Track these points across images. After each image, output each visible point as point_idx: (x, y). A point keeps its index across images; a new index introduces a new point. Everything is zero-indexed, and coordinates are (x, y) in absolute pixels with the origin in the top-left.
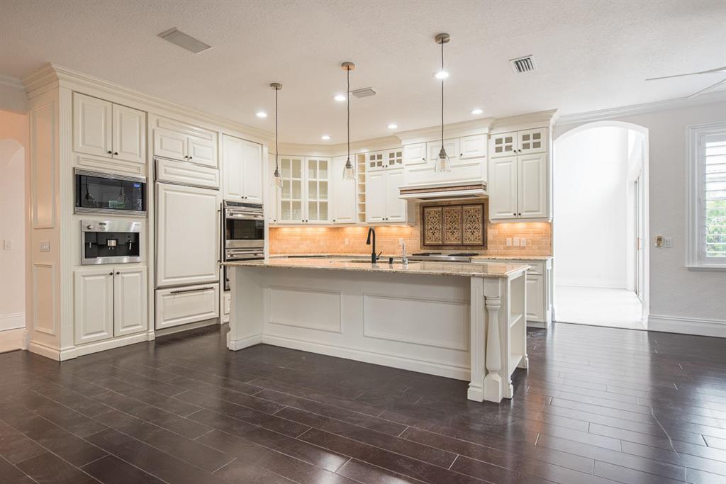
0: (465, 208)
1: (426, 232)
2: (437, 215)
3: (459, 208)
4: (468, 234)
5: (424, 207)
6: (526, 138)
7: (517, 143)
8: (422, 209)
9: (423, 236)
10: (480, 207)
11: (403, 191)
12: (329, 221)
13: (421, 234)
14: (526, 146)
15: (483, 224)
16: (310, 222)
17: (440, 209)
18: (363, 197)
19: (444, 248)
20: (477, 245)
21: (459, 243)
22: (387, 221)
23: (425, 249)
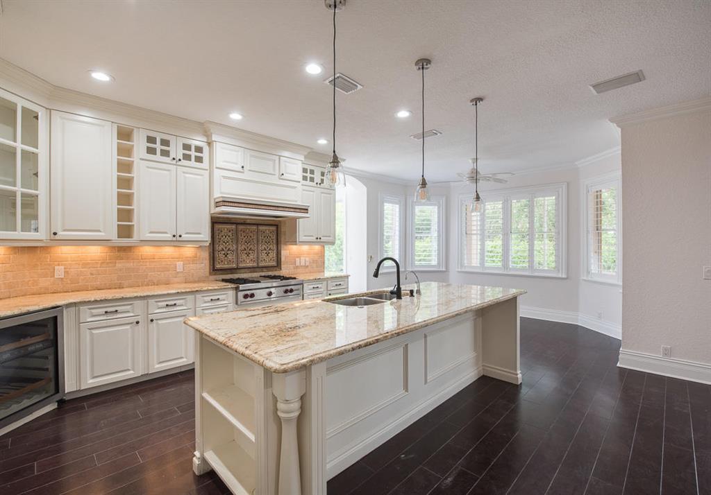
0: (261, 228)
1: (216, 253)
2: (230, 234)
3: (255, 227)
4: (264, 256)
5: (214, 223)
7: (318, 176)
9: (213, 259)
10: (274, 228)
11: (227, 203)
12: (42, 234)
13: (210, 255)
15: (277, 244)
17: (234, 227)
18: (126, 198)
19: (239, 271)
20: (272, 267)
21: (255, 265)
22: (180, 239)
23: (215, 275)
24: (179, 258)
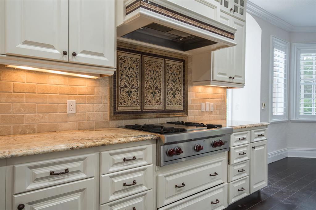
0: (168, 62)
1: (118, 90)
2: (134, 66)
3: (161, 61)
4: (170, 97)
9: (114, 98)
13: (111, 92)
14: (236, 9)
15: (184, 85)
17: (138, 57)
19: (144, 115)
20: (178, 111)
21: (161, 108)
22: (74, 60)
23: (117, 119)
24: (71, 94)
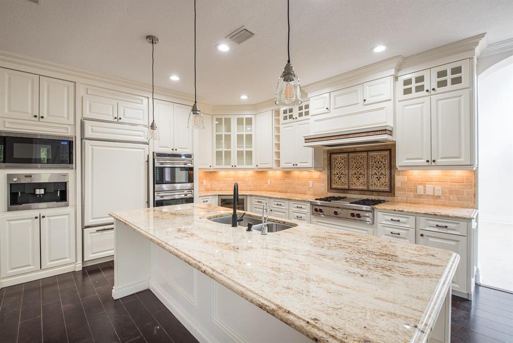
0: (371, 154)
1: (333, 176)
2: (343, 161)
3: (365, 154)
4: (375, 180)
5: (331, 154)
6: (442, 74)
7: (431, 81)
8: (329, 155)
9: (330, 180)
10: (387, 153)
11: (307, 140)
12: (254, 166)
13: (328, 178)
14: (442, 84)
15: (391, 170)
16: (238, 167)
17: (346, 155)
18: (278, 146)
20: (383, 192)
21: (365, 188)
22: (297, 166)
23: (331, 192)
24: (310, 179)
